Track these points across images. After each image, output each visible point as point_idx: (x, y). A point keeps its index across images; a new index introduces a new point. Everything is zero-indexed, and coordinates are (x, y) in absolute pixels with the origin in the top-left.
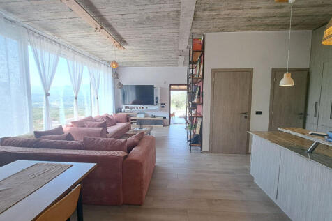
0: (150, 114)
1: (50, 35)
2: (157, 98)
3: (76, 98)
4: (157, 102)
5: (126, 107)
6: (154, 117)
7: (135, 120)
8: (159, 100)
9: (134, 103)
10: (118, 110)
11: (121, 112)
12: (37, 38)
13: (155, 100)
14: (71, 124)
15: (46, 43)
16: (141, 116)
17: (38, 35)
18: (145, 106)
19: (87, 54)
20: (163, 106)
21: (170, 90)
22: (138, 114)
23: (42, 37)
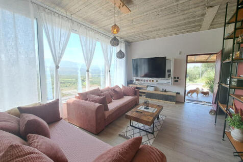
0: (161, 88)
1: (62, 12)
2: (169, 71)
3: (88, 71)
4: (169, 76)
5: (137, 80)
6: (165, 91)
7: (144, 93)
8: (172, 73)
9: (146, 76)
10: (129, 82)
11: (132, 83)
12: (48, 14)
13: (167, 74)
14: (78, 95)
15: (57, 19)
16: (151, 90)
17: (49, 11)
18: (155, 79)
19: (100, 30)
20: (176, 80)
21: (187, 62)
22: (147, 86)
23: (53, 13)
